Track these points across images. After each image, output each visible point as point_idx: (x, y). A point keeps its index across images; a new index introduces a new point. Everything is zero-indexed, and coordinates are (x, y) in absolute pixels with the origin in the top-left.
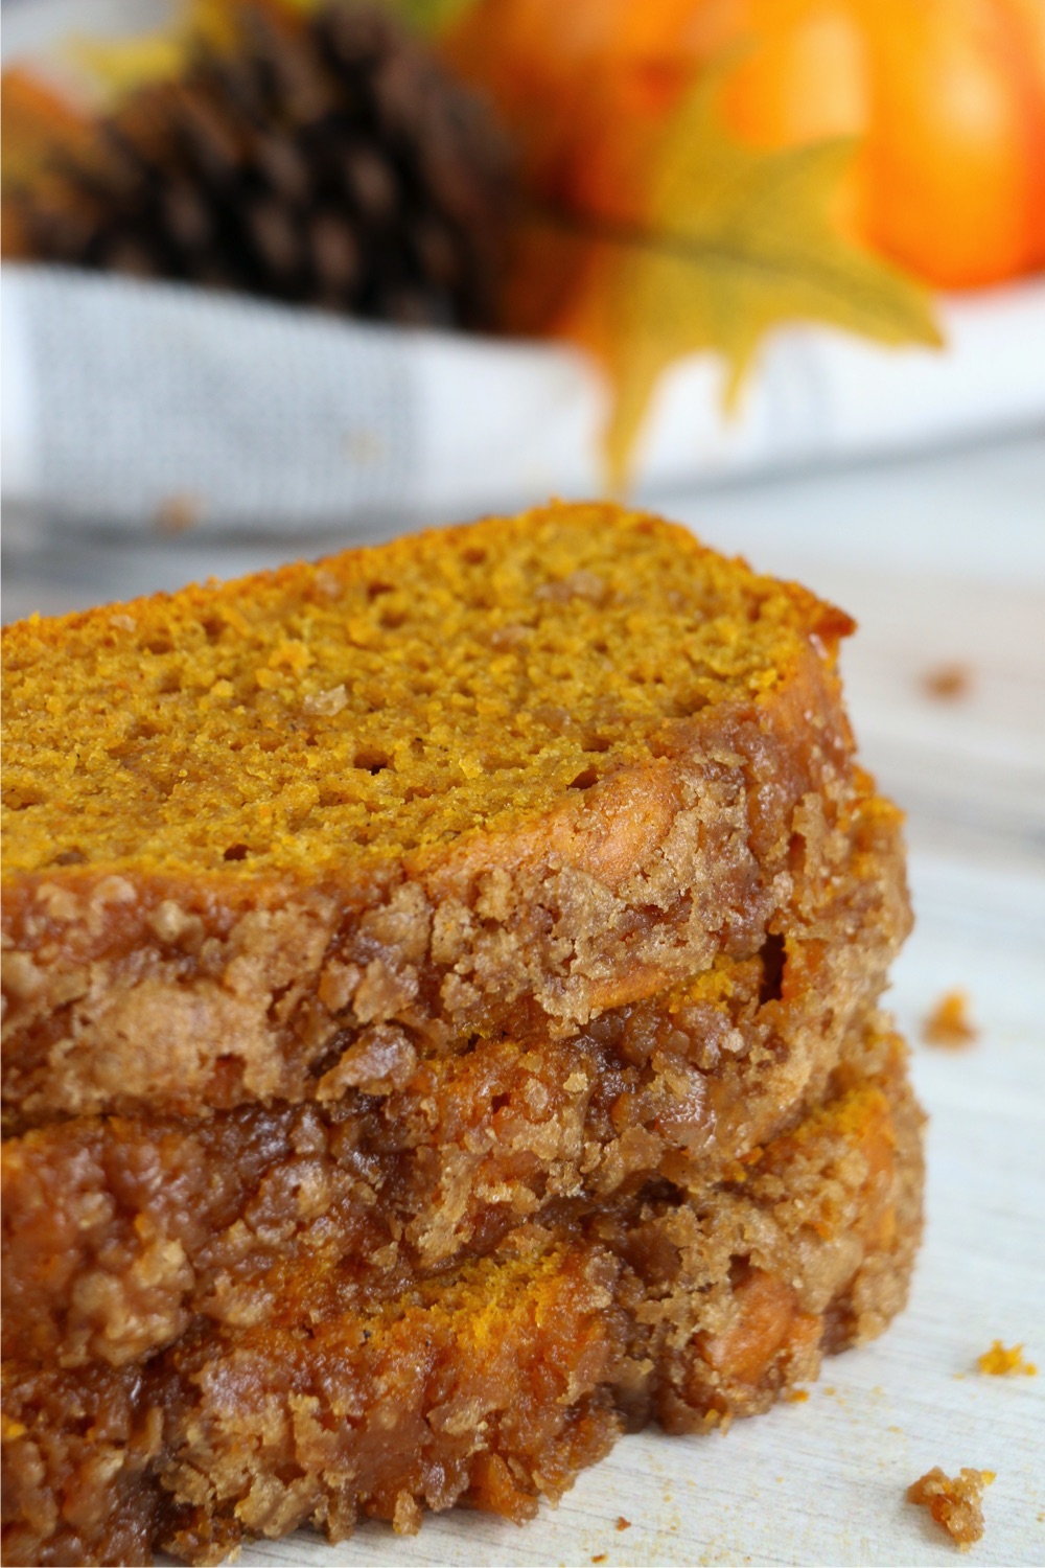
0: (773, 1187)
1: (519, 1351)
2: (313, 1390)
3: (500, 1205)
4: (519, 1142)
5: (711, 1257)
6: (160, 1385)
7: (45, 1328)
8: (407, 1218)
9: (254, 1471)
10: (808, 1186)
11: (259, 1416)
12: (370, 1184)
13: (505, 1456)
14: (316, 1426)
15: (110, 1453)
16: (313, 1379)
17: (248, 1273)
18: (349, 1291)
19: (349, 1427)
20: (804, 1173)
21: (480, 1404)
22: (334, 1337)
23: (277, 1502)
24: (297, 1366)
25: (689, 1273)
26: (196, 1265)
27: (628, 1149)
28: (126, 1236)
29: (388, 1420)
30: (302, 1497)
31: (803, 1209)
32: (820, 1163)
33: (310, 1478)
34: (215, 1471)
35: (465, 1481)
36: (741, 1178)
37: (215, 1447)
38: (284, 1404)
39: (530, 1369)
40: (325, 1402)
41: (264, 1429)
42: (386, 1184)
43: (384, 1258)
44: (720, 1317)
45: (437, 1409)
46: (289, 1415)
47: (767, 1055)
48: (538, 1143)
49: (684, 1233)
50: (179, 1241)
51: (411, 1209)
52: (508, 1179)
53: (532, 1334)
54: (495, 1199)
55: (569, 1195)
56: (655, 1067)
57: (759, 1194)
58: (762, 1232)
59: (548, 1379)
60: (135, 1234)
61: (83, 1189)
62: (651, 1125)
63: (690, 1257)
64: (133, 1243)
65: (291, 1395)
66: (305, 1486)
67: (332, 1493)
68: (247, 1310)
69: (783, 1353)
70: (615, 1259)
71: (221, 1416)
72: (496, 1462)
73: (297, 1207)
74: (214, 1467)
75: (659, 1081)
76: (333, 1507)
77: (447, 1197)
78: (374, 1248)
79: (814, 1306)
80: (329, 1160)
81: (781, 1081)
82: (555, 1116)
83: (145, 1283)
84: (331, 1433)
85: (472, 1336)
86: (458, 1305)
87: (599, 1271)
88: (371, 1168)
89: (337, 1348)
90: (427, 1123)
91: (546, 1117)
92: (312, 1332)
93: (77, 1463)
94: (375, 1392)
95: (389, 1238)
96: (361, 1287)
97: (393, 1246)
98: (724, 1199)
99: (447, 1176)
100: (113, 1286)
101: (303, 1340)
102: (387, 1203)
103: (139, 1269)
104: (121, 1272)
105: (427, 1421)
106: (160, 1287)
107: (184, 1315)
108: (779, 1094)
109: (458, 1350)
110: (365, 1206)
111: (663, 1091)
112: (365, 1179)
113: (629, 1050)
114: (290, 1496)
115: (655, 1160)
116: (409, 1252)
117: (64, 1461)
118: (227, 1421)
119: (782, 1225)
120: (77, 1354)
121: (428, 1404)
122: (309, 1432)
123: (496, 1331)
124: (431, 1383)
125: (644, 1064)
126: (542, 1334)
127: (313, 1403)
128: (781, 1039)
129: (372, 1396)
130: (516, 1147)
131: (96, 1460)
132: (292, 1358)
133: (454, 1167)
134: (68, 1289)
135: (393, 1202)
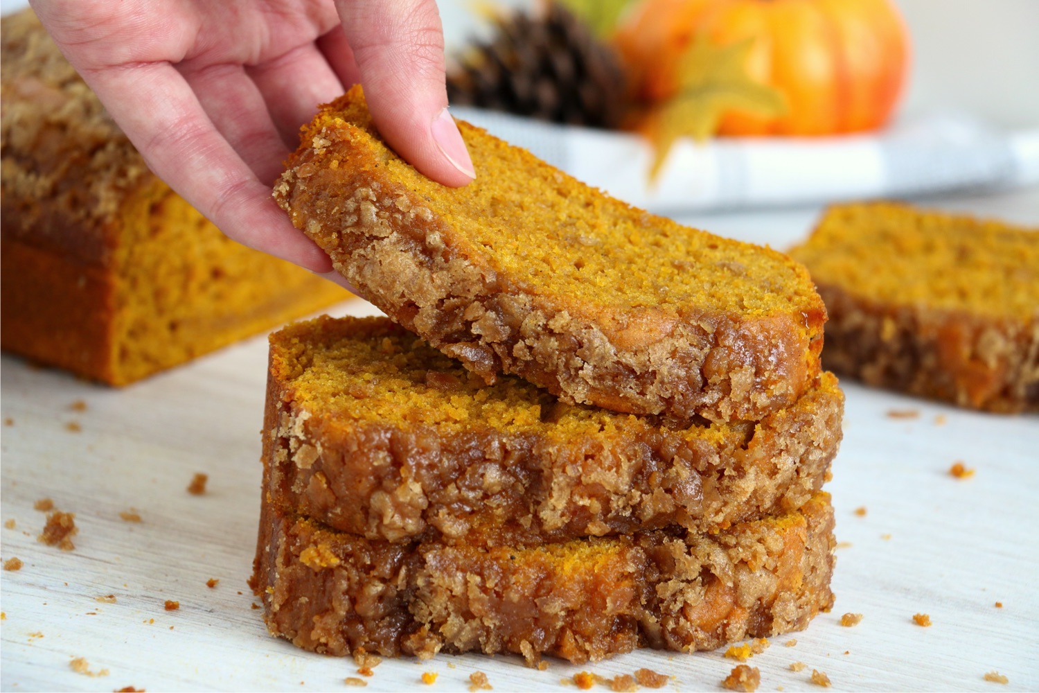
0: (732, 541)
1: (585, 582)
2: (480, 574)
3: (584, 506)
4: (594, 477)
5: (689, 566)
6: (410, 558)
7: (359, 516)
8: (538, 503)
9: (450, 610)
10: (748, 544)
11: (451, 579)
12: (522, 483)
13: (575, 633)
14: (477, 591)
15: (377, 583)
16: (481, 570)
17: (457, 511)
18: (509, 536)
19: (495, 595)
20: (748, 539)
21: (562, 602)
22: (496, 553)
23: (461, 629)
24: (476, 563)
25: (678, 572)
26: (430, 499)
27: (655, 500)
28: (396, 474)
29: (514, 597)
30: (474, 630)
31: (742, 553)
32: (757, 536)
33: (477, 620)
34: (432, 605)
35: (553, 640)
36: (717, 532)
37: (431, 592)
38: (464, 578)
39: (592, 594)
40: (484, 580)
41: (453, 586)
42: (530, 485)
43: (526, 521)
44: (694, 595)
45: (540, 598)
46: (466, 583)
47: (734, 473)
48: (604, 480)
49: (678, 552)
50: (420, 483)
51: (539, 499)
52: (590, 497)
53: (592, 575)
54: (581, 503)
55: (624, 515)
56: (674, 463)
57: (722, 542)
58: (719, 559)
59: (599, 601)
60: (399, 474)
61: (379, 448)
62: (668, 491)
63: (680, 564)
64: (398, 479)
65: (469, 573)
66: (475, 623)
67: (488, 630)
68: (454, 528)
69: (725, 622)
70: (644, 554)
71: (434, 576)
72: (569, 633)
73: (483, 483)
74: (431, 603)
75: (674, 469)
76: (488, 636)
77: (555, 494)
78: (522, 516)
79: (745, 602)
80: (503, 467)
81: (739, 487)
82: (614, 469)
83: (401, 499)
84: (485, 596)
85: (562, 569)
86: (562, 556)
87: (635, 557)
88: (523, 476)
89: (497, 559)
90: (551, 458)
91: (610, 469)
92: (487, 550)
93: (361, 585)
94: (509, 581)
95: (529, 512)
96: (514, 534)
97: (530, 516)
98: (707, 541)
99: (555, 483)
100: (387, 499)
101: (482, 553)
102: (530, 495)
103: (399, 492)
104: (390, 492)
105: (536, 604)
106: (410, 504)
107: (422, 522)
108: (737, 494)
109: (555, 574)
110: (520, 494)
111: (675, 474)
112: (520, 481)
113: (663, 452)
114: (468, 627)
115: (670, 509)
116: (538, 521)
117: (356, 583)
118: (436, 578)
119: (731, 558)
120: (372, 532)
121: (536, 594)
122: (475, 593)
123: (574, 570)
124: (539, 586)
125: (669, 461)
126: (596, 576)
127: (478, 579)
128: (743, 468)
129: (508, 583)
130: (592, 479)
131: (370, 585)
132: (474, 559)
133: (559, 480)
134: (369, 496)
135: (532, 494)
